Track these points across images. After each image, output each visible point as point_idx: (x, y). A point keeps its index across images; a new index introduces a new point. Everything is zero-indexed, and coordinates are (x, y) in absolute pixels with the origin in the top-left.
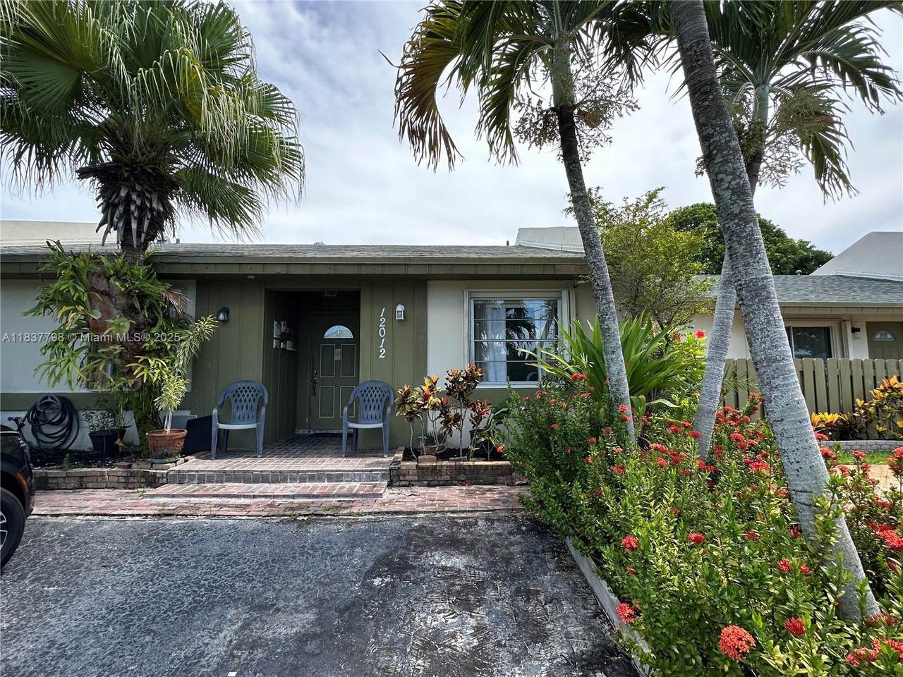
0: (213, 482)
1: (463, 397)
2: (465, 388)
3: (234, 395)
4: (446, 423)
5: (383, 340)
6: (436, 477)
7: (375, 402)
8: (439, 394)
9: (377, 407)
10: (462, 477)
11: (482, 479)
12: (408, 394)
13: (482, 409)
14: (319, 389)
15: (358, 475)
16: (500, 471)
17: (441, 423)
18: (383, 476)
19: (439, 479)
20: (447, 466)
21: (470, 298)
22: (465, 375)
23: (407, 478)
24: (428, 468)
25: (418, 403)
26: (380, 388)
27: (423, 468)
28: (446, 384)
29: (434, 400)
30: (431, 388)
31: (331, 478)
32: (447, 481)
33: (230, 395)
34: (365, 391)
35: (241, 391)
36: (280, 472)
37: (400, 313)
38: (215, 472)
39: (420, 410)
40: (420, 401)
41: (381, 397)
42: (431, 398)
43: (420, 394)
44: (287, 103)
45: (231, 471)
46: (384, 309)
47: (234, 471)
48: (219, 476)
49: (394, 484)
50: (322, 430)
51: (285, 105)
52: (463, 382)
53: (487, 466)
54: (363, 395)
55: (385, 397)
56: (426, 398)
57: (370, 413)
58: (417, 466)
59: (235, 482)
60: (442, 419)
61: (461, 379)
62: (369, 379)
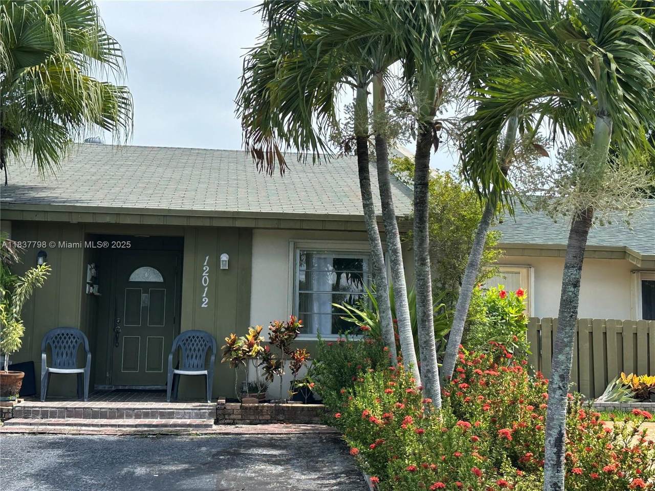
0: (55, 418)
1: (284, 345)
2: (286, 337)
3: (54, 342)
4: (268, 368)
5: (206, 289)
6: (257, 417)
7: (197, 352)
8: (262, 344)
9: (198, 356)
10: (281, 417)
11: (299, 419)
12: (234, 342)
13: (300, 356)
14: (123, 339)
15: (188, 412)
16: (314, 413)
17: (263, 368)
18: (211, 415)
19: (261, 418)
20: (268, 407)
21: (295, 248)
22: (286, 326)
23: (232, 417)
24: (250, 408)
25: (243, 350)
26: (202, 338)
27: (246, 408)
28: (269, 334)
29: (257, 348)
30: (256, 337)
31: (164, 415)
32: (268, 420)
33: (50, 341)
34: (187, 340)
35: (61, 338)
36: (117, 409)
37: (224, 262)
38: (58, 408)
39: (245, 357)
40: (245, 348)
41: (203, 346)
42: (255, 346)
43: (245, 342)
44: (113, 44)
45: (72, 408)
46: (207, 258)
47: (75, 408)
48: (61, 412)
49: (220, 422)
50: (126, 386)
51: (111, 46)
52: (285, 332)
53: (303, 408)
54: (185, 344)
55: (208, 347)
56: (250, 345)
57: (192, 362)
58: (241, 406)
59: (75, 418)
60: (265, 365)
61: (283, 330)
62: (191, 329)
